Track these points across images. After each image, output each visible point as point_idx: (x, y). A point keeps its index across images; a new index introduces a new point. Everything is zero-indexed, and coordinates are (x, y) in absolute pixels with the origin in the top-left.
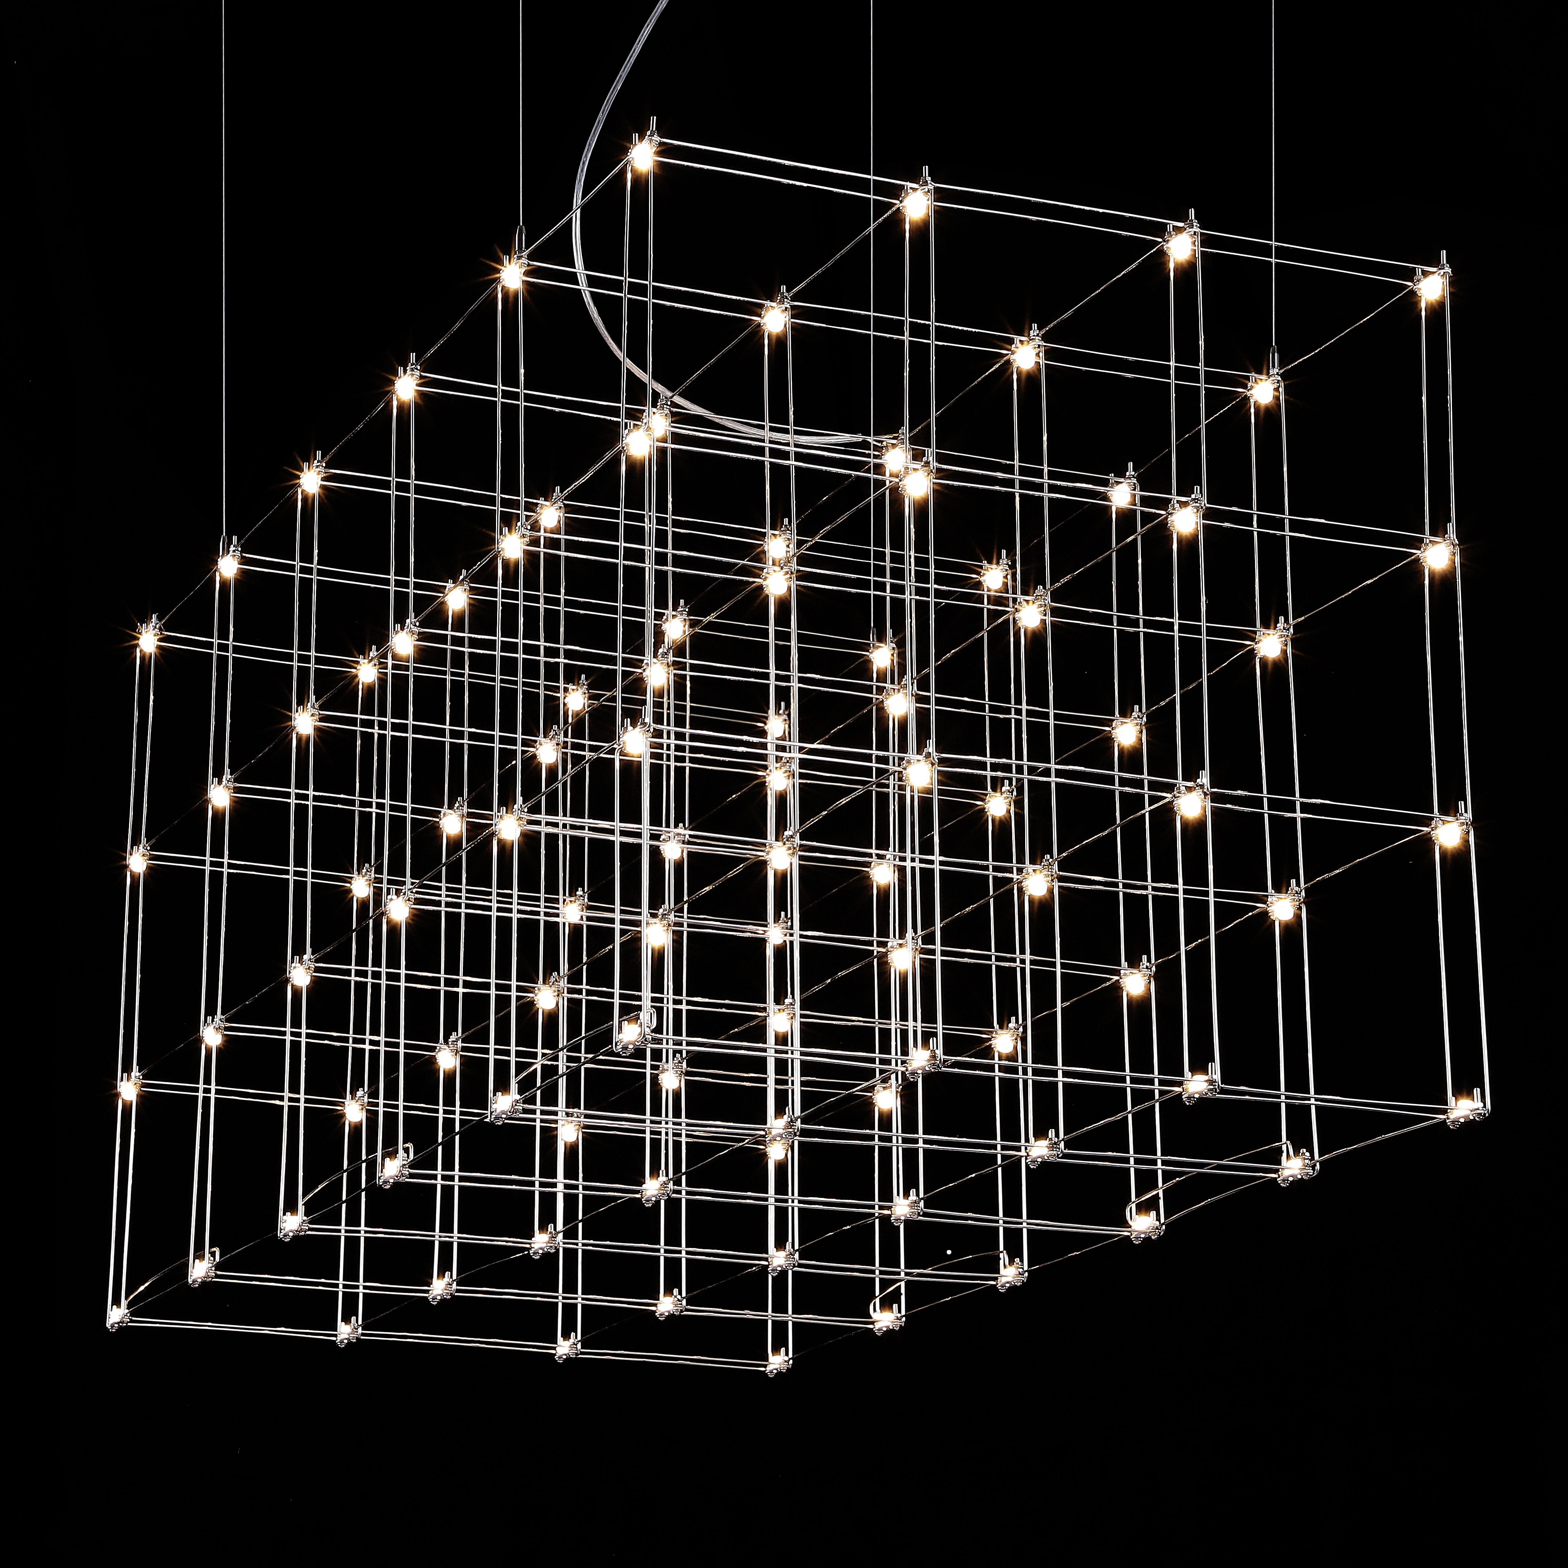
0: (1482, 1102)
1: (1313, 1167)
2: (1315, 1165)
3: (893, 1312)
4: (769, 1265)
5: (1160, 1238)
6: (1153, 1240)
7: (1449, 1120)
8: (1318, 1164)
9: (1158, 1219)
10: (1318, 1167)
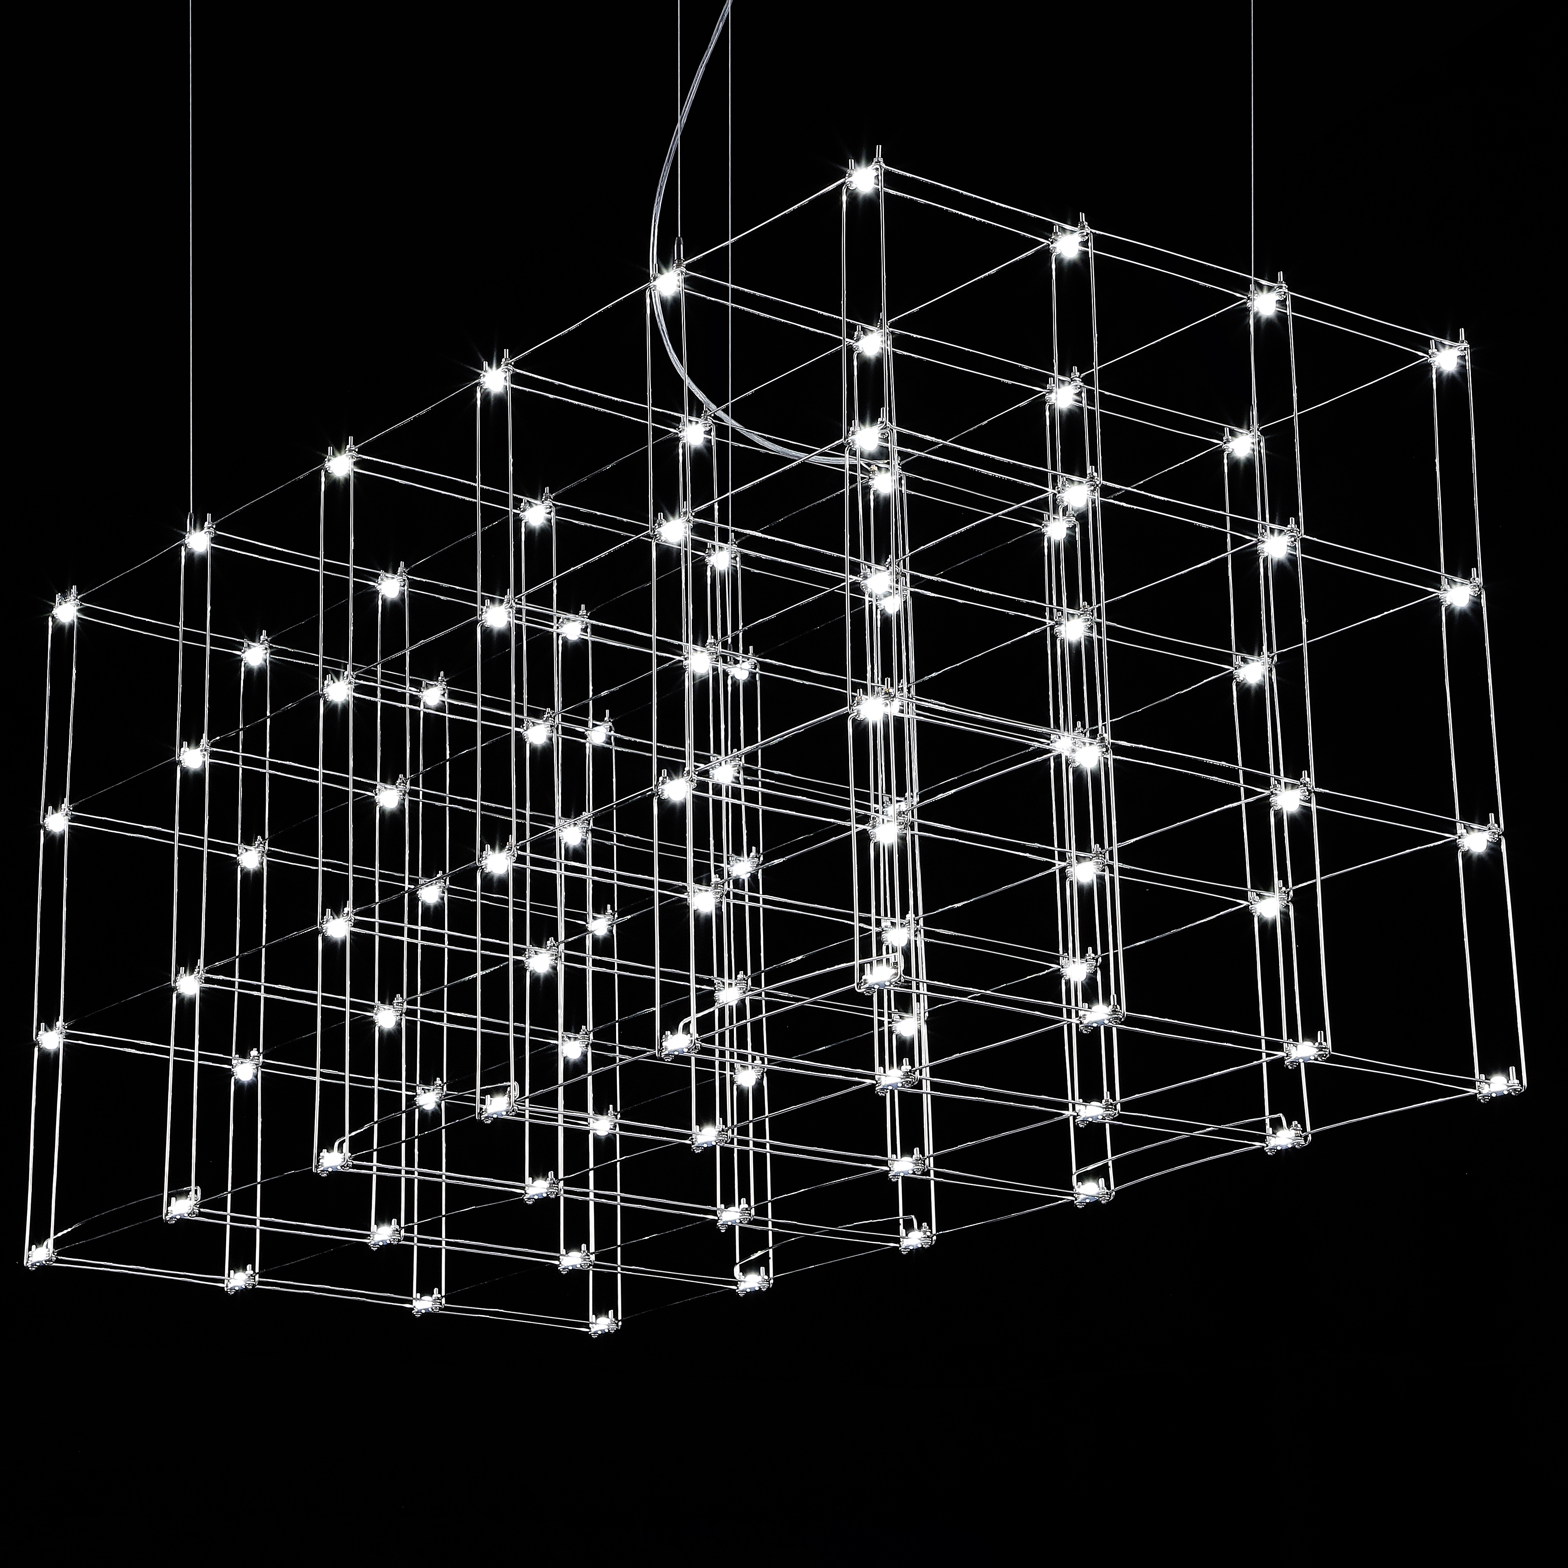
0: (1517, 1079)
1: (1306, 1138)
2: (1308, 1136)
3: (760, 1274)
4: (719, 1219)
5: (1109, 1203)
6: (1104, 1205)
7: (1481, 1095)
8: (1310, 1135)
9: (1108, 1186)
10: (1310, 1138)
